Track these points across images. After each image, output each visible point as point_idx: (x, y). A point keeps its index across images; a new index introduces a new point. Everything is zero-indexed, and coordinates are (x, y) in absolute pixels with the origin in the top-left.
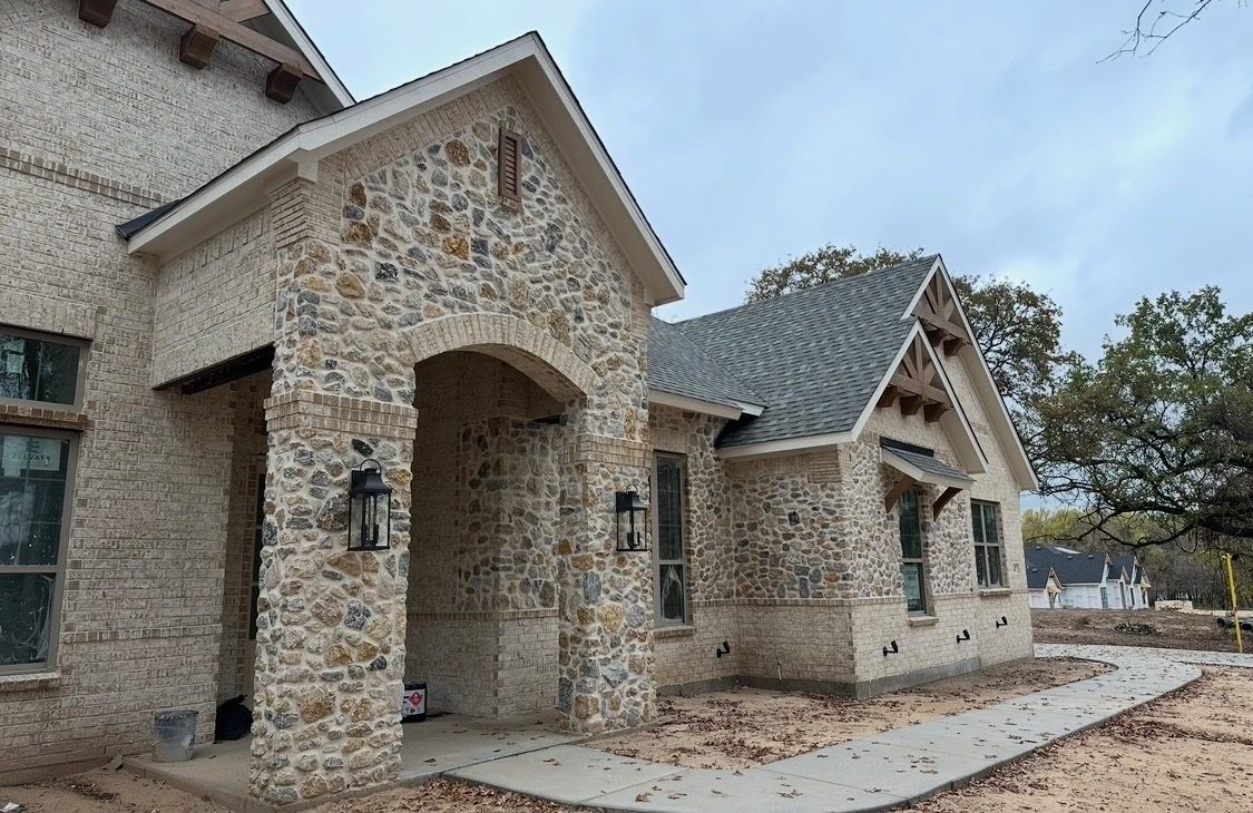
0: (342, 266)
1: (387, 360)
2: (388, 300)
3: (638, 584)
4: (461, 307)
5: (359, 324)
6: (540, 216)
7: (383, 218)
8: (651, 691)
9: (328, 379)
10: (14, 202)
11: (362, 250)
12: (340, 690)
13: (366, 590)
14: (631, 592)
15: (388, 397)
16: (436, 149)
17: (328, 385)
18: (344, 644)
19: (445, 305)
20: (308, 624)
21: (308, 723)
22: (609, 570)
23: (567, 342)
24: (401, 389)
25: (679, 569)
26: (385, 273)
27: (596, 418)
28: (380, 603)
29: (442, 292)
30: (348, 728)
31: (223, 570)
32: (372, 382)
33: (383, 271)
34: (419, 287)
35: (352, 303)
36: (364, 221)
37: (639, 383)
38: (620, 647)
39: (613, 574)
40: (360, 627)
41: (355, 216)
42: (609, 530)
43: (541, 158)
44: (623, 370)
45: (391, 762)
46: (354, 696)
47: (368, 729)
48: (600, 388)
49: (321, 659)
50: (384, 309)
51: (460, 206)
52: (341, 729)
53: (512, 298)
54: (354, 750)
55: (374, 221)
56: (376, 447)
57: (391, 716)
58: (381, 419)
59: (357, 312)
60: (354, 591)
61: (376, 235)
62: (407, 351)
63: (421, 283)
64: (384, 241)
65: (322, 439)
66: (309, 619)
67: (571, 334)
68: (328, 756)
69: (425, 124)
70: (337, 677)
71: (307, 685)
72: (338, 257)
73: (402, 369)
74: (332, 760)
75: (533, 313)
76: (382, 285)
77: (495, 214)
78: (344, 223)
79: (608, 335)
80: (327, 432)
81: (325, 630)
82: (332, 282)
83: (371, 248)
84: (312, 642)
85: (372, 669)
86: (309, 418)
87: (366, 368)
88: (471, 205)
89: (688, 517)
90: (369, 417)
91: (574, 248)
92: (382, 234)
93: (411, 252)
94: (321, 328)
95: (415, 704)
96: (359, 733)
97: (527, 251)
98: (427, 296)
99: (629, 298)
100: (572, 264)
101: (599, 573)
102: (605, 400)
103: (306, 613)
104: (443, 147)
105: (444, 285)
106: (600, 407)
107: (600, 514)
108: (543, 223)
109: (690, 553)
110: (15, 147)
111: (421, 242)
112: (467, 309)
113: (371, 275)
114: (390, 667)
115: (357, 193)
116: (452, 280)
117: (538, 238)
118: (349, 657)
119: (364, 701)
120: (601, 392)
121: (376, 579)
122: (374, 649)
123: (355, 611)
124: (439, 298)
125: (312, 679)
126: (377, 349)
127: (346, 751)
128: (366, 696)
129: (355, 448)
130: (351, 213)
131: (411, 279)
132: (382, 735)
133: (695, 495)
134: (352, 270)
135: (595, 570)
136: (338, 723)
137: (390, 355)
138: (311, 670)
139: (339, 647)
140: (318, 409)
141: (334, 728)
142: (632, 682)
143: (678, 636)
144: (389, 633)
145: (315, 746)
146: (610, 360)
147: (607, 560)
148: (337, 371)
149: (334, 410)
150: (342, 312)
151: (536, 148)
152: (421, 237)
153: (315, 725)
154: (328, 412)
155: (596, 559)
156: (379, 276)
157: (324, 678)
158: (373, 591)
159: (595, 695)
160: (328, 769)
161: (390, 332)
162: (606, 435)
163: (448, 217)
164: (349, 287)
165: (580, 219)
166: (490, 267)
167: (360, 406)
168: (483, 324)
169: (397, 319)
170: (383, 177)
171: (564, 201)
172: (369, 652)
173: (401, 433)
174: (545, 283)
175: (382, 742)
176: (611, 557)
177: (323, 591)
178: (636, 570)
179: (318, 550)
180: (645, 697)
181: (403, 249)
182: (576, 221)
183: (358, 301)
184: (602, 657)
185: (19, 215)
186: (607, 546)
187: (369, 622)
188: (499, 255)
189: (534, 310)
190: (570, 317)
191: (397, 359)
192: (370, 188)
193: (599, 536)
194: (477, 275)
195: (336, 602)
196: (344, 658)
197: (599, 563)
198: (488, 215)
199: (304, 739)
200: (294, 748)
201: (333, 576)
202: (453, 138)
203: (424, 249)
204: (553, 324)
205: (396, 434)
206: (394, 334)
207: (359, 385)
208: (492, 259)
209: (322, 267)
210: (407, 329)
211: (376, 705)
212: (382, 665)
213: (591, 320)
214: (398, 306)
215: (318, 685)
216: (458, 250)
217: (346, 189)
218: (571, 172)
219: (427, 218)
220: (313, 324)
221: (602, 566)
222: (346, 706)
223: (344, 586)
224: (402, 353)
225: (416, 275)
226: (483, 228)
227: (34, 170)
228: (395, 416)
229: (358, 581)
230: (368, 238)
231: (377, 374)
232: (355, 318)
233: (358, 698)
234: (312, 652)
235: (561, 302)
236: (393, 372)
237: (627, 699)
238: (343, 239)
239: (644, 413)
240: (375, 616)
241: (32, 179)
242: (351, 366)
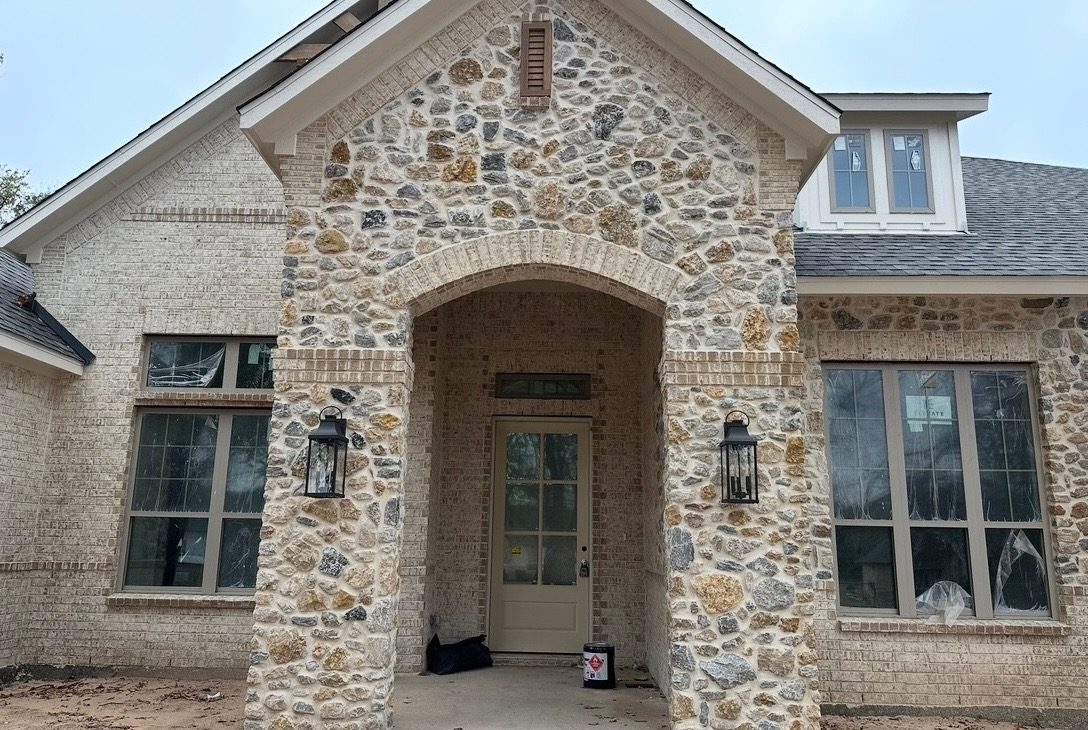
0: (322, 225)
1: (373, 306)
2: (376, 246)
3: (778, 549)
4: (464, 234)
5: (339, 277)
6: (587, 101)
7: (368, 167)
8: (807, 703)
9: (303, 334)
10: (265, 246)
11: (349, 205)
12: (313, 636)
13: (345, 537)
14: (762, 561)
15: (371, 343)
16: (435, 77)
17: (304, 340)
18: (318, 591)
19: (444, 236)
20: (280, 568)
21: (278, 663)
22: (711, 529)
23: (631, 242)
24: (387, 333)
25: (1035, 536)
26: (372, 220)
27: (683, 329)
28: (359, 551)
29: (439, 224)
30: (319, 675)
32: (354, 330)
33: (368, 220)
34: (411, 226)
35: (333, 259)
36: (348, 176)
37: (776, 271)
38: (737, 635)
39: (720, 534)
40: (336, 574)
41: (335, 174)
42: (712, 474)
43: (590, 34)
44: (740, 259)
45: (369, 720)
46: (328, 644)
47: (340, 680)
48: (691, 290)
49: (293, 603)
50: (369, 256)
51: (466, 126)
52: (312, 675)
53: (536, 208)
54: (324, 699)
55: (359, 173)
56: (358, 393)
57: (371, 670)
58: (361, 365)
59: (338, 265)
60: (329, 537)
61: (360, 185)
62: (395, 294)
63: (414, 221)
64: (369, 189)
65: (297, 391)
66: (280, 563)
67: (639, 232)
68: (298, 700)
69: (422, 57)
70: (309, 623)
71: (277, 627)
72: (317, 218)
73: (390, 312)
74: (299, 705)
75: (571, 219)
76: (368, 233)
77: (515, 121)
78: (325, 183)
79: (708, 219)
80: (303, 385)
81: (298, 575)
82: (311, 242)
83: (355, 200)
84: (284, 586)
85: (347, 618)
86: (284, 373)
87: (347, 318)
88: (481, 120)
89: (1047, 456)
90: (348, 365)
91: (646, 124)
92: (367, 182)
93: (401, 193)
94: (298, 288)
95: (596, 668)
96: (329, 683)
97: (563, 148)
98: (421, 232)
99: (754, 161)
100: (640, 144)
101: (690, 530)
102: (697, 304)
103: (279, 557)
104: (445, 73)
105: (443, 216)
106: (689, 314)
107: (695, 454)
108: (591, 109)
109: (1055, 511)
110: (265, 206)
111: (414, 179)
112: (472, 234)
113: (357, 226)
114: (369, 619)
115: (341, 153)
116: (453, 209)
117: (583, 127)
118: (322, 604)
119: (339, 651)
120: (692, 295)
121: (355, 526)
122: (350, 599)
123: (329, 558)
124: (435, 231)
125: (283, 622)
126: (359, 298)
127: (318, 699)
128: (342, 645)
129: (334, 397)
130: (331, 173)
131: (401, 219)
132: (358, 690)
133: (1062, 421)
134: (334, 227)
135: (683, 526)
136: (308, 670)
137: (376, 301)
138: (280, 612)
139: (313, 593)
140: (292, 364)
141: (303, 673)
142: (765, 685)
144: (370, 583)
145: (283, 687)
146: (712, 252)
147: (706, 515)
148: (315, 325)
149: (310, 363)
150: (322, 268)
151: (580, 27)
152: (415, 174)
153: (284, 666)
154: (303, 365)
155: (684, 512)
156: (365, 225)
157: (294, 622)
158: (352, 539)
159: (688, 693)
160: (296, 712)
161: (376, 278)
162: (703, 348)
163: (449, 144)
164: (330, 244)
165: (653, 86)
166: (505, 181)
167: (337, 356)
168: (493, 247)
169: (382, 263)
170: (370, 127)
171: (625, 71)
172: (345, 602)
173: (386, 377)
174: (592, 178)
175: (357, 696)
176: (717, 511)
177: (296, 537)
178: (770, 530)
179: (291, 497)
180: (794, 711)
181: (392, 191)
182: (647, 89)
183: (340, 255)
184: (701, 644)
186: (707, 494)
187: (347, 570)
188: (521, 165)
189: (575, 214)
190: (638, 212)
191: (384, 303)
192: (355, 142)
193: (690, 482)
194: (487, 195)
195: (309, 547)
196: (316, 604)
197: (689, 518)
198: (505, 124)
199: (272, 678)
200: (265, 686)
201: (306, 523)
202: (459, 58)
203: (419, 185)
204: (605, 225)
205: (380, 379)
206: (381, 279)
207: (338, 335)
208: (510, 172)
209: (300, 232)
210: (392, 272)
211: (353, 657)
212: (360, 616)
213: (673, 205)
214: (385, 250)
215: (288, 628)
216: (464, 173)
217: (328, 152)
218: (638, 35)
219: (423, 151)
220: (290, 286)
221: (697, 522)
222: (317, 653)
223: (318, 533)
224: (388, 296)
225: (408, 214)
226: (499, 141)
227: (277, 219)
228: (379, 359)
229: (335, 528)
230: (352, 191)
231: (360, 321)
232: (335, 272)
233: (332, 647)
234: (284, 595)
235: (621, 195)
236: (378, 317)
237: (754, 708)
238: (323, 199)
239: (789, 311)
240: (354, 565)
241: (277, 226)
242: (329, 318)
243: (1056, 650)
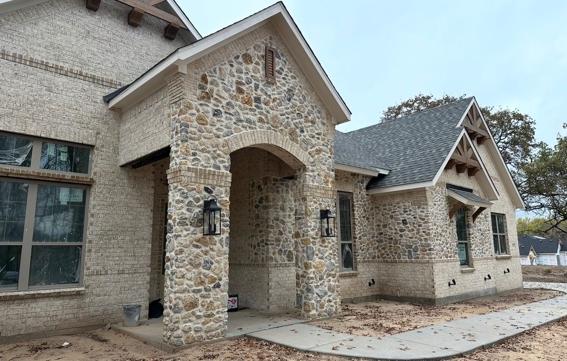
0: (198, 111)
1: (218, 152)
2: (218, 125)
3: (331, 252)
4: (250, 127)
5: (206, 136)
6: (284, 85)
7: (215, 89)
8: (338, 300)
9: (193, 160)
10: (61, 88)
11: (207, 103)
12: (201, 296)
13: (211, 253)
14: (328, 255)
15: (219, 168)
16: (238, 57)
17: (193, 163)
18: (202, 276)
19: (243, 127)
20: (187, 267)
21: (187, 311)
22: (318, 245)
23: (297, 142)
24: (224, 164)
25: (350, 245)
26: (217, 113)
27: (310, 176)
28: (217, 258)
29: (241, 121)
30: (204, 313)
31: (151, 244)
32: (212, 161)
33: (216, 113)
34: (231, 119)
35: (203, 127)
36: (207, 91)
37: (330, 160)
38: (323, 280)
39: (320, 247)
40: (209, 269)
41: (203, 88)
42: (318, 227)
43: (284, 59)
44: (323, 154)
45: (223, 329)
46: (207, 299)
47: (213, 314)
48: (312, 163)
49: (192, 283)
50: (217, 129)
51: (249, 82)
52: (201, 314)
53: (272, 123)
54: (207, 323)
55: (212, 90)
56: (214, 190)
57: (222, 308)
58: (216, 177)
59: (205, 131)
60: (206, 253)
61: (212, 96)
62: (227, 148)
63: (232, 117)
64: (216, 99)
65: (191, 187)
66: (187, 265)
67: (299, 138)
68: (196, 326)
69: (233, 46)
70: (199, 291)
71: (187, 294)
72: (197, 107)
73: (224, 155)
74: (197, 327)
75: (281, 130)
76: (215, 119)
77: (264, 85)
78: (199, 92)
79: (315, 138)
80: (193, 184)
81: (194, 270)
82: (194, 118)
83: (211, 102)
84: (189, 275)
85: (214, 287)
86: (186, 178)
87: (209, 155)
88: (254, 82)
89: (354, 221)
90: (211, 177)
91: (300, 99)
92: (215, 96)
93: (228, 104)
94: (190, 138)
95: (234, 303)
96: (209, 316)
97: (278, 101)
98: (235, 123)
99: (325, 121)
100: (299, 107)
101: (313, 246)
102: (314, 168)
103: (186, 262)
104: (241, 56)
105: (242, 118)
106: (312, 171)
107: (313, 220)
108: (286, 88)
109: (355, 238)
110: (62, 64)
111: (232, 99)
112: (252, 128)
113: (211, 114)
114: (222, 287)
115: (204, 78)
116: (245, 116)
117: (283, 95)
118: (204, 282)
119: (211, 302)
120: (313, 164)
121: (215, 248)
122: (215, 279)
123: (206, 262)
124: (240, 123)
125: (188, 292)
126: (214, 147)
127: (204, 324)
128: (212, 299)
129: (205, 191)
130: (202, 88)
131: (228, 116)
132: (219, 317)
133: (357, 211)
134: (203, 113)
135: (311, 245)
136: (200, 311)
137: (219, 150)
138: (188, 288)
139: (200, 278)
140: (189, 174)
141: (198, 313)
142: (330, 296)
143: (350, 276)
144: (221, 272)
145: (190, 321)
146: (317, 150)
147: (317, 241)
148: (197, 157)
149: (196, 174)
150: (199, 131)
151: (282, 55)
152: (232, 97)
153: (190, 312)
154: (194, 175)
155: (312, 240)
156: (214, 115)
157: (194, 291)
158: (214, 253)
159: (313, 301)
160: (196, 331)
161: (219, 139)
162: (315, 184)
163: (244, 88)
164: (201, 120)
165: (302, 86)
166: (262, 109)
167: (207, 172)
168: (259, 135)
169: (222, 133)
170: (215, 71)
171: (295, 78)
172: (213, 280)
173: (225, 184)
174: (287, 116)
175: (218, 320)
176: (319, 239)
177: (193, 253)
178: (330, 245)
179: (190, 235)
180: (335, 303)
181: (224, 102)
182: (300, 87)
183: (206, 126)
184: (316, 284)
185: (64, 93)
186: (317, 234)
187: (213, 267)
188: (266, 104)
189: (282, 128)
190: (298, 131)
191: (223, 151)
192: (210, 76)
193: (313, 230)
194: (256, 113)
195: (198, 258)
196: (202, 283)
197: (313, 242)
198: (261, 86)
199: (186, 318)
200: (182, 322)
201: (197, 247)
202: (245, 52)
203: (233, 102)
204: (290, 134)
205: (223, 184)
206: (221, 140)
207: (207, 163)
208: (263, 106)
209: (190, 112)
210: (226, 138)
211: (216, 303)
212: (218, 286)
213: (307, 132)
214: (222, 128)
215: (191, 294)
216: (248, 102)
217: (199, 77)
218: (298, 65)
219: (234, 88)
220: (187, 137)
221: (315, 243)
222: (203, 304)
223: (202, 251)
224: (224, 148)
225: (230, 114)
226: (259, 92)
227: (69, 74)
228: (222, 176)
229: (208, 248)
230: (209, 98)
231: (214, 158)
232: (204, 134)
233: (208, 300)
234: (189, 280)
235: (294, 124)
236: (221, 157)
237: (327, 304)
238: (198, 99)
239: (333, 174)
240: (215, 264)
241: (69, 78)
242: (203, 155)
243: (355, 279)
